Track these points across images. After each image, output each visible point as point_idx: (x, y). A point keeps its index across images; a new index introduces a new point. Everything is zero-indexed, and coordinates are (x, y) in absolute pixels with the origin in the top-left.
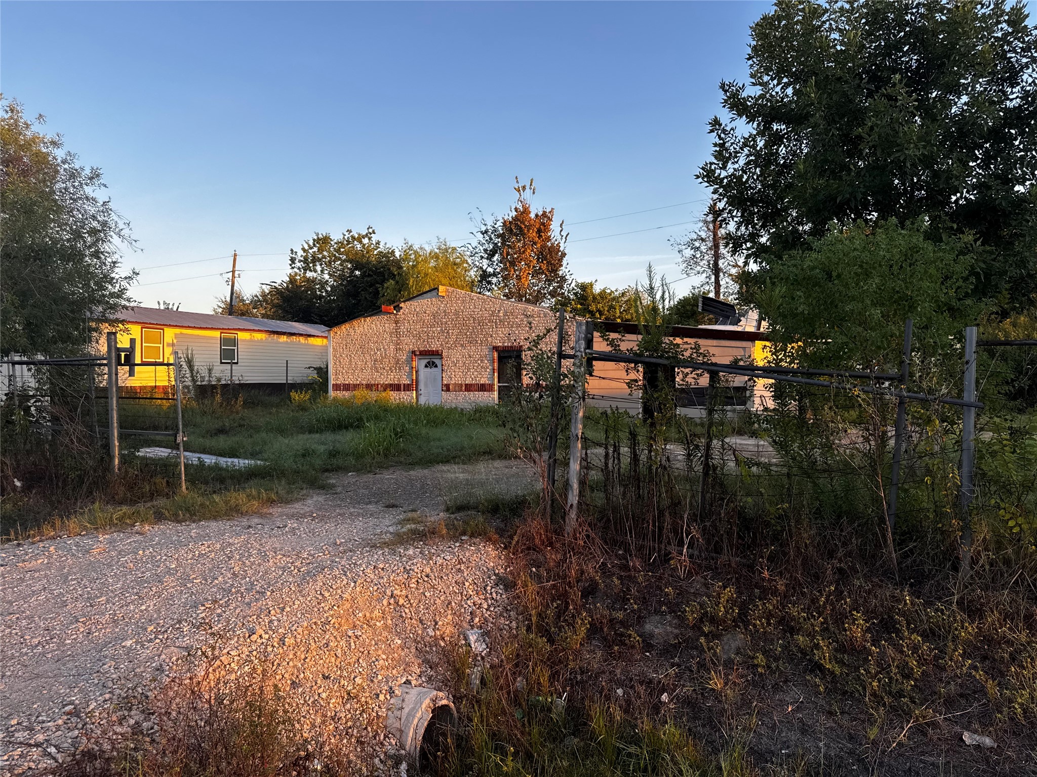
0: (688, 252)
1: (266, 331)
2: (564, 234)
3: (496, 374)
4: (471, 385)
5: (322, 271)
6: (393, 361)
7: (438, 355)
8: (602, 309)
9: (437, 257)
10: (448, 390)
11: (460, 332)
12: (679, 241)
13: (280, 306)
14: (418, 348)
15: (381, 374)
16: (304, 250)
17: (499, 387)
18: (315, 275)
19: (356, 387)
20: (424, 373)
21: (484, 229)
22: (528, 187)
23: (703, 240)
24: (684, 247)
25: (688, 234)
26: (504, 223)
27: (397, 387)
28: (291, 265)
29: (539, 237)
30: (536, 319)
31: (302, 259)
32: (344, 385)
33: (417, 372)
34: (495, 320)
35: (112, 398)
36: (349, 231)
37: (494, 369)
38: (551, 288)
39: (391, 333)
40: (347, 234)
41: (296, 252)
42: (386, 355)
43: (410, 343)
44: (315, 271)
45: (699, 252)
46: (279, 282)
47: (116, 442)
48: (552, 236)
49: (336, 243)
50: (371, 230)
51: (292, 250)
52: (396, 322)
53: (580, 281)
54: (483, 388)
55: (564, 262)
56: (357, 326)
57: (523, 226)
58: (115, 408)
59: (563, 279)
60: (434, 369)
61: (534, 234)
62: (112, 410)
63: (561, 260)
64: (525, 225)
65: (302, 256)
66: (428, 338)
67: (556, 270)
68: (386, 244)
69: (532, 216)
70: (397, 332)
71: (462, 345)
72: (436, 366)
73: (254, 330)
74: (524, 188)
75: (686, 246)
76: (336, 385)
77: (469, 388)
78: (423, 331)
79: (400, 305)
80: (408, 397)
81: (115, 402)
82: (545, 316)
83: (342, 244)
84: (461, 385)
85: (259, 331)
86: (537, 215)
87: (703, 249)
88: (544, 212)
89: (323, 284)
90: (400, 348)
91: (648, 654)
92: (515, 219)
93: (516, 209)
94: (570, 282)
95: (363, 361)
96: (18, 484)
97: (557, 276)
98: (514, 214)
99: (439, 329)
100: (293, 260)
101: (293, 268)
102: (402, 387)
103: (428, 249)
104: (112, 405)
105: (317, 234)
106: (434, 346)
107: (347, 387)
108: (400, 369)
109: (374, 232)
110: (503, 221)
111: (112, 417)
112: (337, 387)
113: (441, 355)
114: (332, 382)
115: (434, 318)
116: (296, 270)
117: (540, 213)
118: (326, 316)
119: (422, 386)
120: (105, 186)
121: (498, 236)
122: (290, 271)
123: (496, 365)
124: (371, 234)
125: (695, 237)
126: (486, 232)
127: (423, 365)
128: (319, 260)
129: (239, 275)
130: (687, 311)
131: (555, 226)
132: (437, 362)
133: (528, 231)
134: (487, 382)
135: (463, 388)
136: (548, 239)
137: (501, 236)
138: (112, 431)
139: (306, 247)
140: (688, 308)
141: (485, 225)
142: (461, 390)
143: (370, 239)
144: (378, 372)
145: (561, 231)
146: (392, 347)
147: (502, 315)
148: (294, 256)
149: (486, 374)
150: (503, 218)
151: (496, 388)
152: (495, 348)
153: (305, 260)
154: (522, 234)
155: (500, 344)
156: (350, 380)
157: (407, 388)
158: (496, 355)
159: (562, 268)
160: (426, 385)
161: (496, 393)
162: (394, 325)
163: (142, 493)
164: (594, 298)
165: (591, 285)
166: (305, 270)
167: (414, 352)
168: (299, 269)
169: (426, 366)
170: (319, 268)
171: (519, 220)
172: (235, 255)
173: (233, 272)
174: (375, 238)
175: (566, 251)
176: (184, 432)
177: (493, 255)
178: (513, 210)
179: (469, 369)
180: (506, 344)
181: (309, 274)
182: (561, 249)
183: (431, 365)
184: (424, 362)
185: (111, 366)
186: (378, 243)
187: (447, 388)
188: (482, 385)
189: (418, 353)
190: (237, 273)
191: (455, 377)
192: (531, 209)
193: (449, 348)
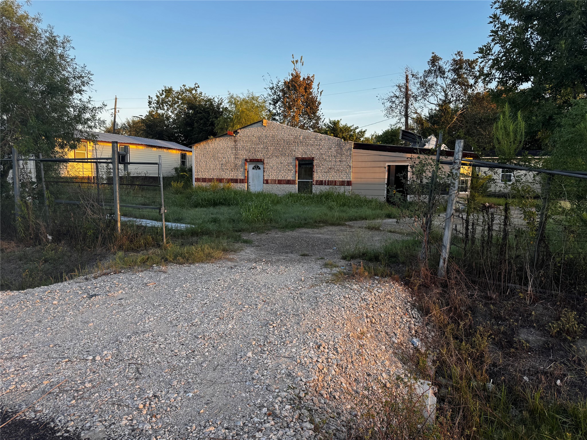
0: (389, 104)
1: (145, 145)
2: (320, 90)
3: (297, 174)
4: (281, 180)
5: (168, 109)
6: (233, 165)
7: (261, 162)
8: (345, 137)
9: (247, 102)
10: (267, 183)
11: (275, 148)
12: (383, 97)
13: (145, 130)
14: (249, 157)
15: (226, 173)
16: (157, 97)
17: (299, 182)
18: (163, 112)
19: (210, 180)
20: (252, 173)
21: (271, 86)
22: (299, 61)
23: (397, 97)
24: (386, 101)
25: (389, 94)
26: (285, 83)
27: (236, 181)
28: (149, 106)
29: (306, 92)
30: (323, 141)
31: (156, 102)
32: (203, 179)
33: (248, 172)
34: (296, 141)
35: (116, 185)
36: (184, 86)
37: (296, 171)
38: (312, 123)
39: (232, 148)
40: (183, 87)
41: (152, 98)
42: (228, 161)
43: (244, 155)
44: (164, 110)
45: (394, 104)
46: (144, 115)
47: (119, 212)
48: (313, 92)
49: (176, 93)
50: (197, 85)
51: (149, 97)
52: (235, 141)
53: (332, 119)
54: (288, 182)
55: (320, 108)
56: (210, 143)
57: (296, 85)
58: (117, 190)
59: (319, 118)
60: (258, 171)
61: (303, 90)
62: (116, 192)
63: (317, 107)
64: (298, 85)
65: (155, 100)
66: (255, 152)
67: (315, 113)
68: (205, 94)
69: (301, 79)
70: (236, 148)
71: (276, 157)
72: (260, 169)
73: (139, 144)
74: (297, 61)
75: (387, 100)
76: (198, 178)
77: (280, 182)
78: (252, 147)
79: (238, 131)
80: (242, 187)
81: (117, 187)
82: (329, 140)
83: (180, 93)
84: (276, 180)
85: (141, 145)
86: (304, 79)
87: (397, 102)
88: (308, 77)
89: (168, 118)
90: (237, 157)
91: (530, 353)
92: (292, 80)
93: (292, 74)
94: (323, 120)
95: (214, 165)
96: (50, 238)
97: (315, 116)
98: (291, 77)
99: (262, 146)
100: (150, 103)
101: (150, 107)
102: (239, 180)
103: (242, 97)
104: (116, 189)
105: (165, 87)
106: (259, 156)
107: (204, 180)
108: (237, 170)
109: (198, 87)
110: (284, 81)
111: (116, 197)
112: (198, 180)
113: (263, 162)
114: (195, 176)
115: (259, 139)
116: (152, 108)
117: (306, 78)
118: (172, 137)
119: (250, 180)
120: (73, 48)
121: (281, 91)
122: (149, 109)
123: (297, 168)
124: (197, 88)
125: (393, 95)
126: (273, 88)
127: (252, 168)
128: (166, 102)
129: (118, 111)
130: (389, 139)
131: (314, 85)
132: (261, 166)
133: (299, 88)
134: (291, 179)
135: (277, 182)
136: (311, 93)
137: (282, 91)
138: (116, 205)
139: (159, 95)
140: (389, 137)
141: (272, 84)
142: (275, 183)
143: (196, 91)
144: (223, 171)
145: (318, 89)
146: (233, 156)
147: (301, 138)
148: (150, 100)
149: (291, 174)
150: (284, 80)
151: (297, 182)
152: (297, 159)
153: (158, 102)
154: (295, 89)
155: (300, 156)
156: (206, 176)
157: (242, 181)
158: (297, 163)
159: (319, 111)
160: (253, 180)
161: (297, 186)
162: (234, 143)
163: (140, 245)
164: (341, 130)
165: (338, 121)
166: (157, 108)
167: (246, 160)
168: (154, 108)
169: (253, 169)
170: (166, 108)
171: (293, 81)
172: (116, 99)
173: (115, 109)
174: (199, 90)
175: (321, 101)
176: (165, 207)
177: (277, 103)
178: (291, 75)
179: (280, 171)
180: (304, 156)
181: (160, 111)
182: (318, 100)
183: (257, 168)
184: (252, 166)
185: (115, 164)
186: (201, 93)
187: (267, 182)
188: (288, 180)
189: (249, 161)
190: (117, 109)
191: (272, 175)
192: (301, 75)
193: (268, 158)
